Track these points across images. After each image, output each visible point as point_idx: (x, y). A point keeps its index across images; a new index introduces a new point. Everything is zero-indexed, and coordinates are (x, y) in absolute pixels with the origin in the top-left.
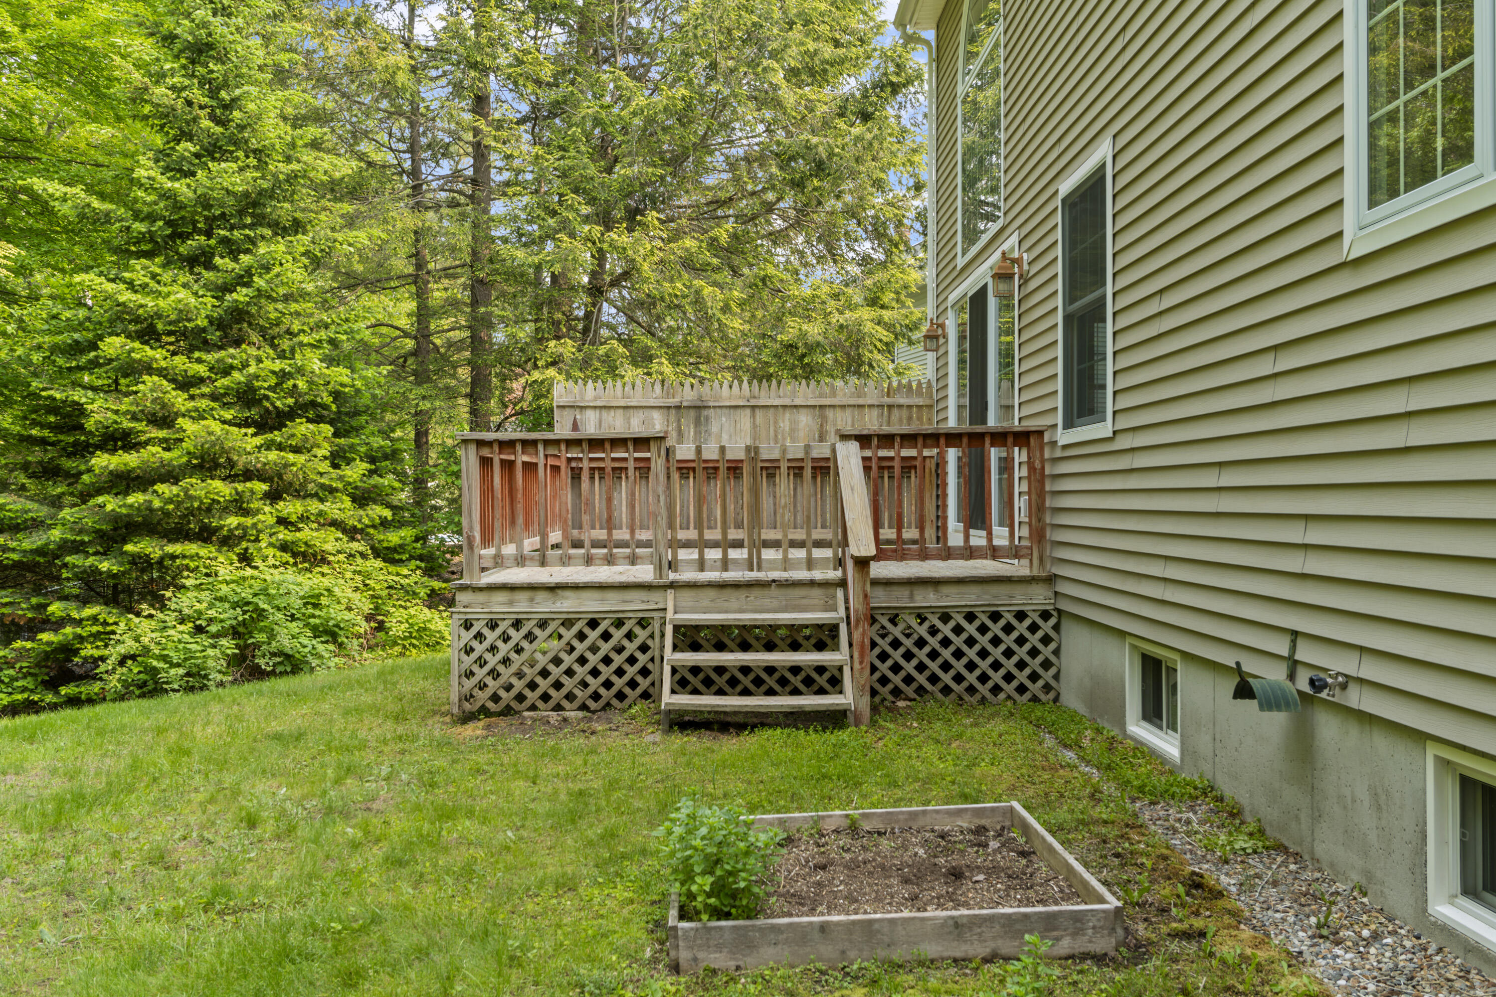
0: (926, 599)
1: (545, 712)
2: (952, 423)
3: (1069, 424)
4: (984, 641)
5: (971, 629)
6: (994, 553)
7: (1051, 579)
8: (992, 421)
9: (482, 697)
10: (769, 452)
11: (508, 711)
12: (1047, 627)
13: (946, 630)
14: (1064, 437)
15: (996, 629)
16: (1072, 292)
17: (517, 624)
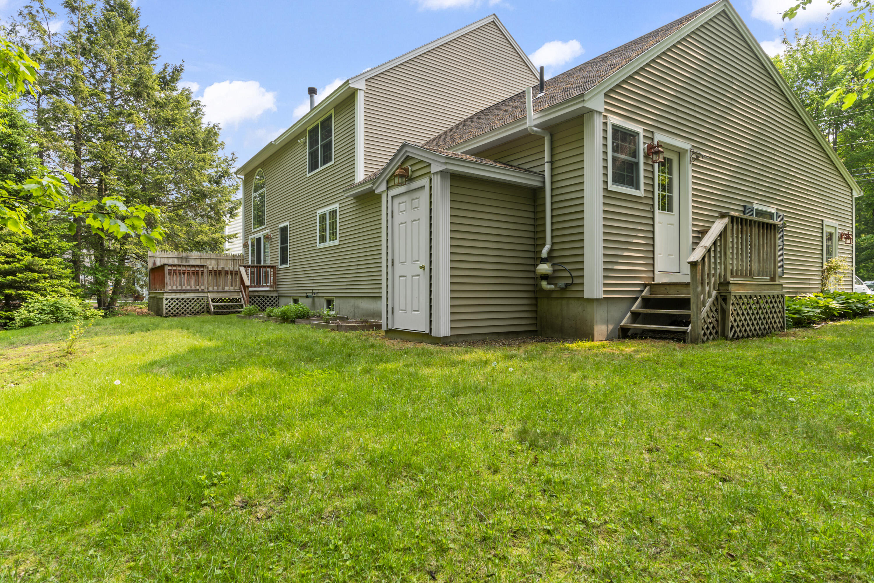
0: (256, 294)
1: (183, 315)
2: (250, 264)
3: (281, 265)
4: (266, 301)
5: (264, 299)
6: (267, 286)
7: (277, 291)
8: (262, 264)
9: (170, 313)
10: (226, 269)
11: (175, 316)
12: (277, 299)
13: (259, 299)
14: (280, 267)
15: (268, 299)
16: (282, 243)
17: (177, 299)
